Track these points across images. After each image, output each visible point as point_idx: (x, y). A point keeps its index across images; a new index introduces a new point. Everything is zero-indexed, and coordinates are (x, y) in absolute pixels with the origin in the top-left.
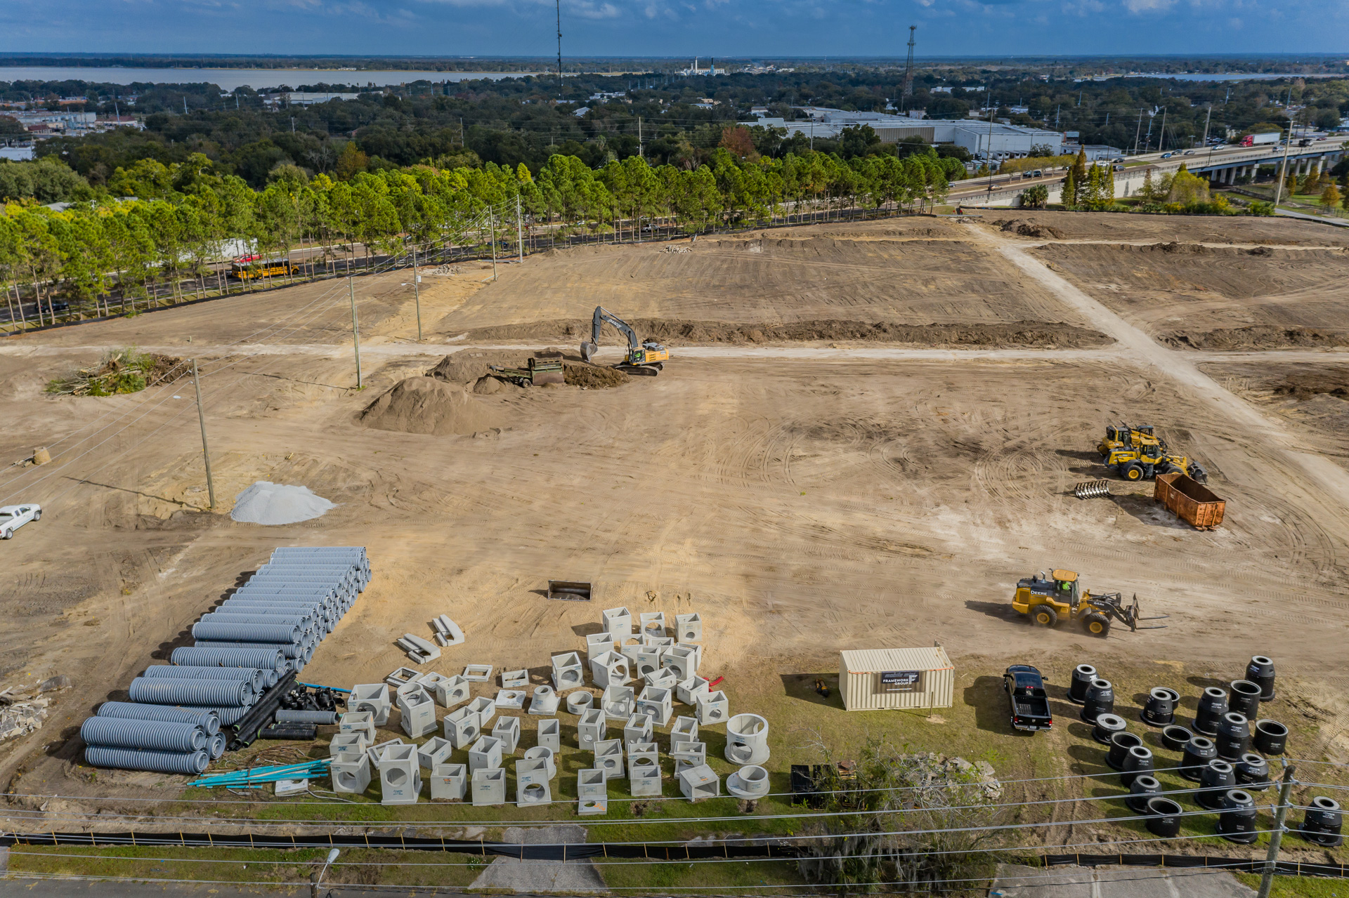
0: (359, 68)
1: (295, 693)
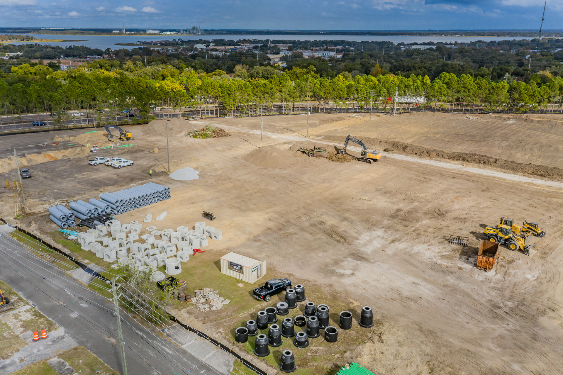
0: (461, 35)
1: (104, 218)
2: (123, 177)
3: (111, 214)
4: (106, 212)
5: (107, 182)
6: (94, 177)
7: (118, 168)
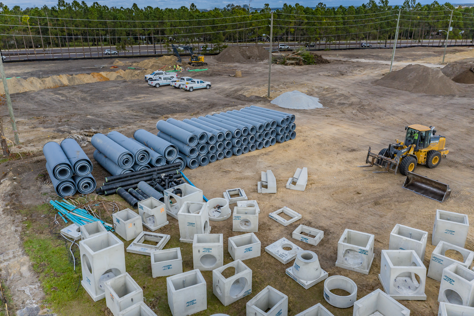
1: (163, 175)
2: (198, 102)
3: (178, 166)
4: (168, 162)
5: (172, 108)
6: (153, 100)
7: (189, 91)
